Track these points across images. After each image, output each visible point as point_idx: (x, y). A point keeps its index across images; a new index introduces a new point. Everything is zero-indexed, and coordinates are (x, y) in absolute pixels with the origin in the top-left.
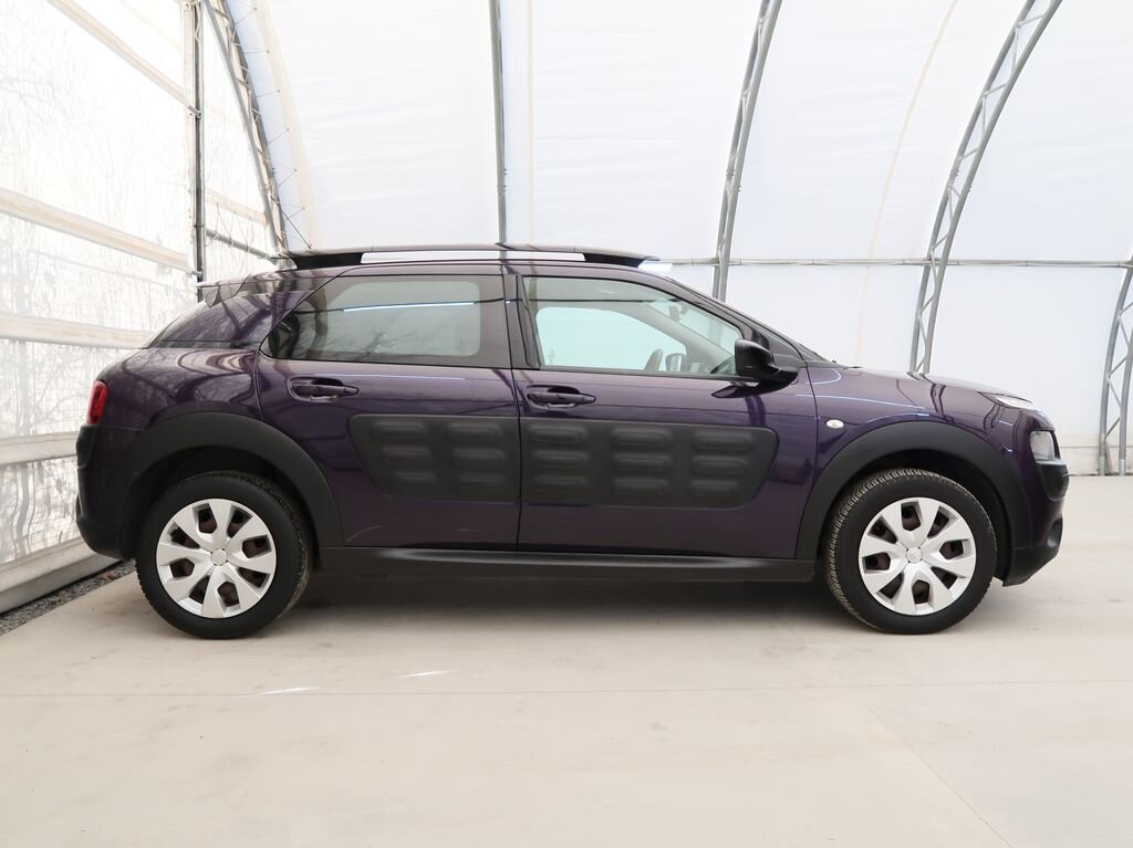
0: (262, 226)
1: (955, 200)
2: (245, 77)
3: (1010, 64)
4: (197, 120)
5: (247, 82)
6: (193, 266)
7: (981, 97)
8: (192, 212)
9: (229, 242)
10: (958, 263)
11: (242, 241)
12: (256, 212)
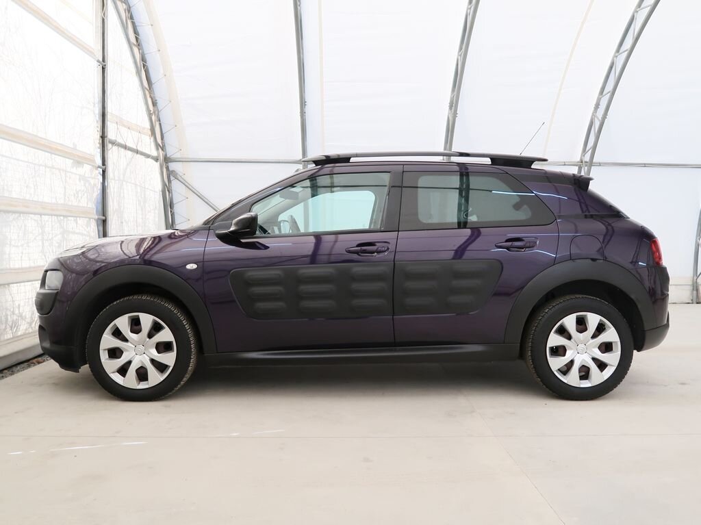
0: (148, 138)
1: (597, 124)
2: (137, 41)
3: (632, 35)
4: (103, 69)
5: (139, 45)
6: (99, 162)
7: (613, 58)
8: (99, 129)
9: (125, 147)
10: (600, 164)
11: (133, 146)
12: (144, 128)
